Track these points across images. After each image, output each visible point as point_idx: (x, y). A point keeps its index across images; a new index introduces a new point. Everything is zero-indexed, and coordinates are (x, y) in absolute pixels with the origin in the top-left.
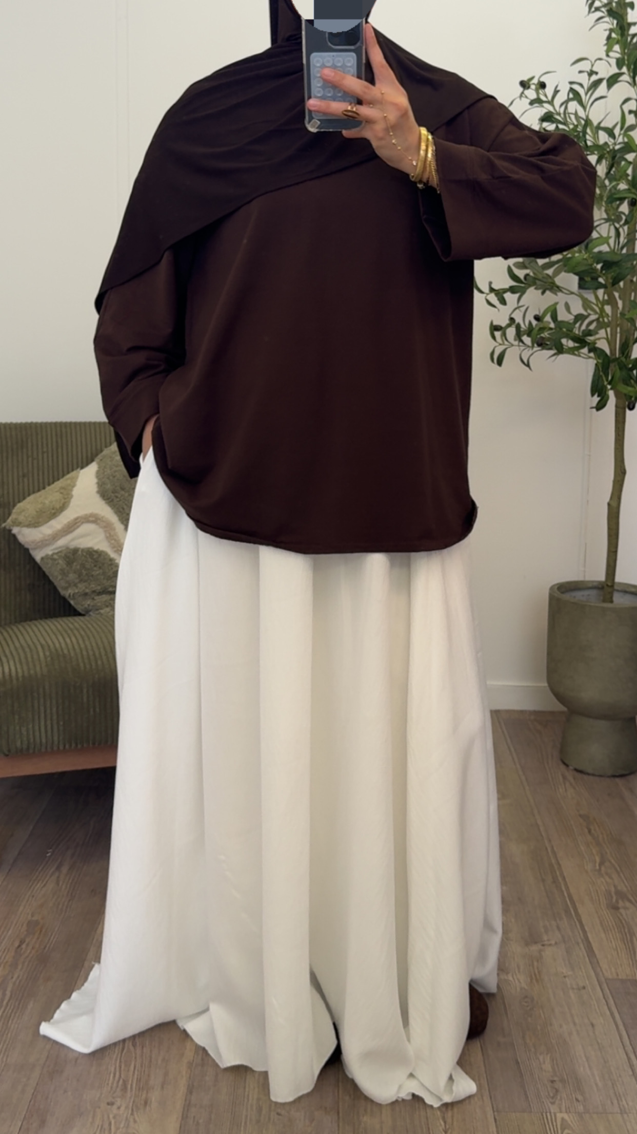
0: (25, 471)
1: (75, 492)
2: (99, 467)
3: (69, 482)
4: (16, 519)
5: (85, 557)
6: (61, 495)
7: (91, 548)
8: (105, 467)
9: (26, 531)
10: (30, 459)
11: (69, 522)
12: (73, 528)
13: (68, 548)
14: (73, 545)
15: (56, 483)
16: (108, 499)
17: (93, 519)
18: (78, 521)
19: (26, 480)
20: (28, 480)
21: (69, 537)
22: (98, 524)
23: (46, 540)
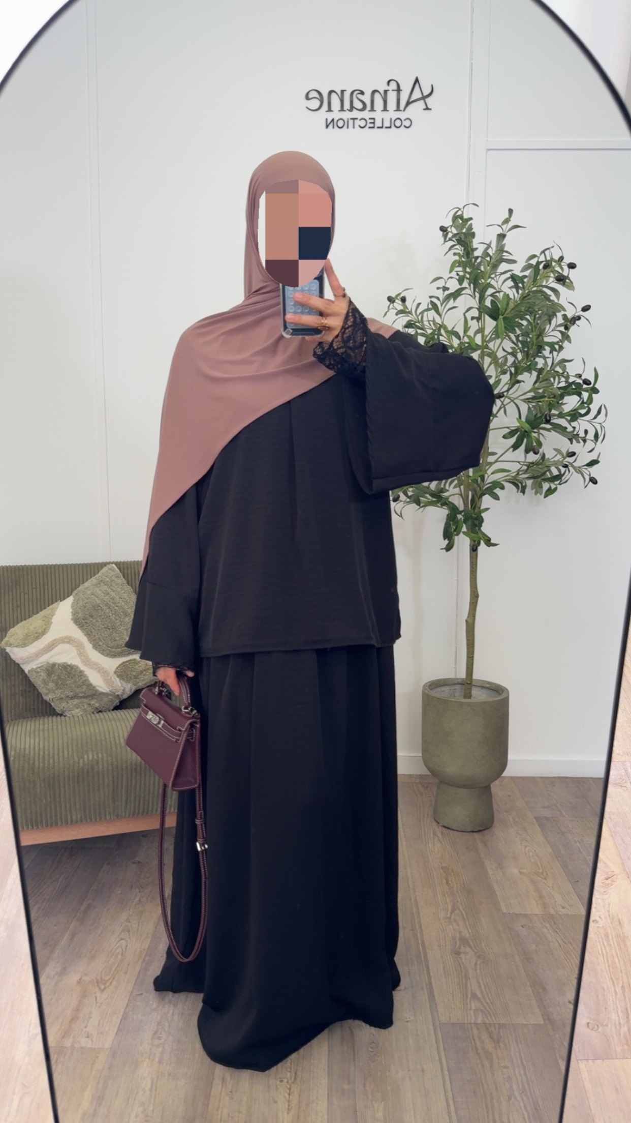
0: (19, 603)
1: (54, 620)
2: (74, 600)
3: (50, 611)
4: (8, 641)
5: (61, 669)
6: (43, 622)
7: (65, 663)
8: (78, 600)
9: (16, 650)
10: (22, 594)
11: (48, 643)
12: (50, 649)
13: (48, 663)
14: (52, 661)
15: (40, 613)
16: (79, 625)
17: (68, 640)
18: (55, 642)
19: (19, 610)
20: (21, 610)
21: (49, 654)
22: (71, 644)
23: (31, 657)
